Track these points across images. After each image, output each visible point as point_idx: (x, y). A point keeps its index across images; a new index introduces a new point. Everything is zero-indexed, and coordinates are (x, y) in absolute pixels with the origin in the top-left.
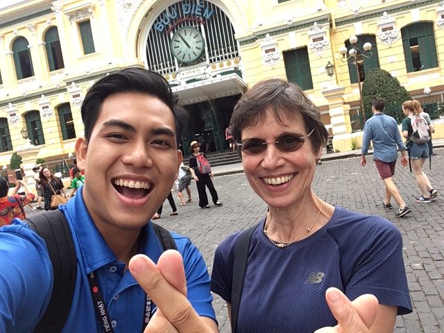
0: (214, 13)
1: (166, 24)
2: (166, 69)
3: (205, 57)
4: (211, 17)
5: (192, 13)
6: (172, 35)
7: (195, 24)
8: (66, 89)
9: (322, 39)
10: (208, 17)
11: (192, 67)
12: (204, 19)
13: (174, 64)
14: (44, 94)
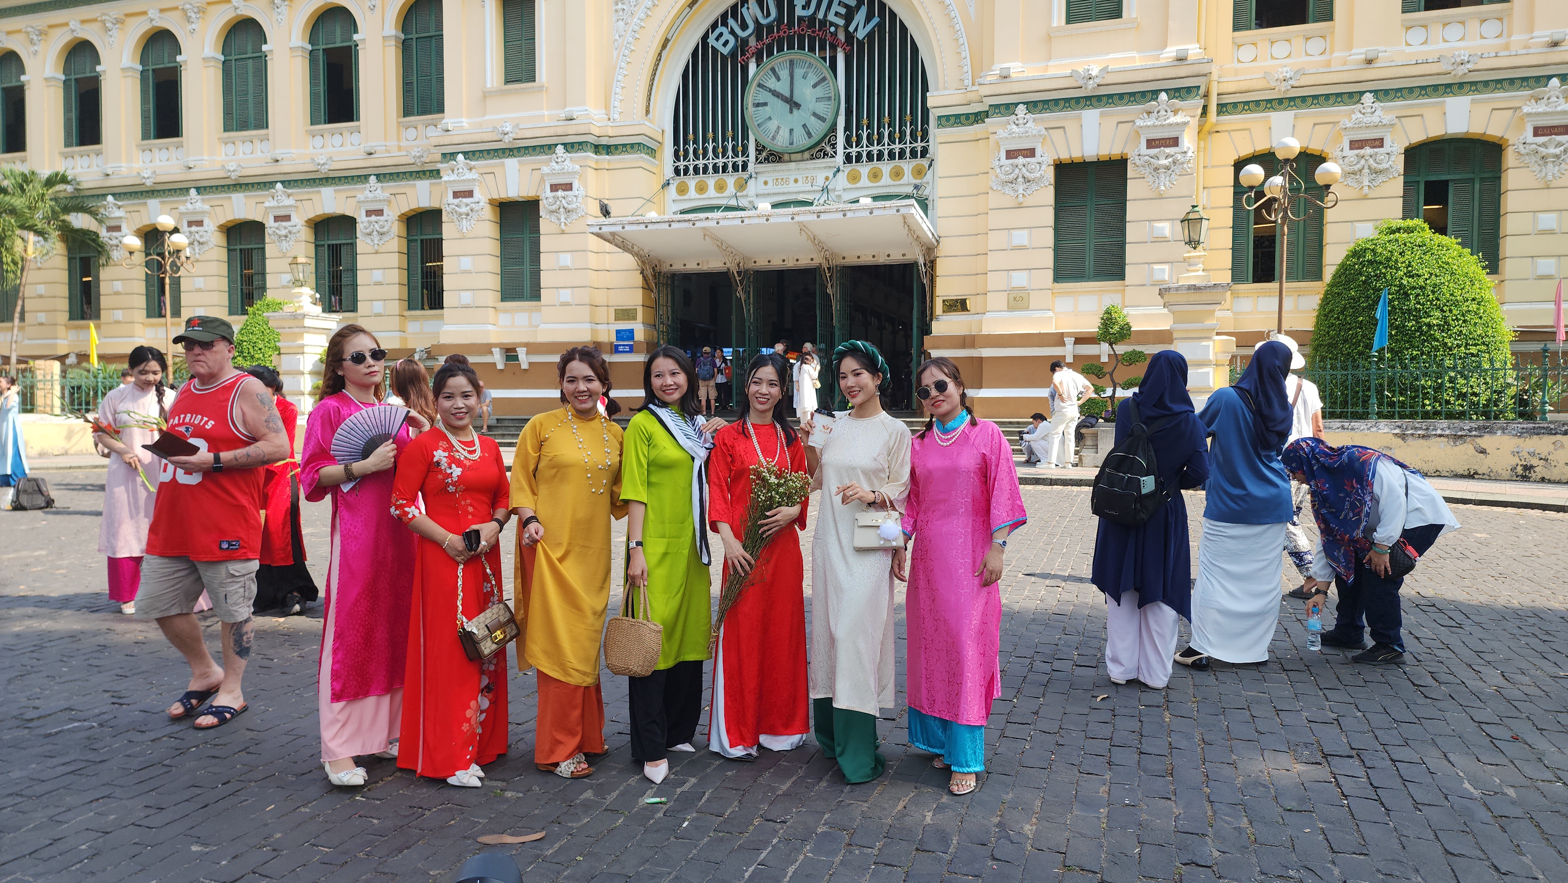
0: (881, 26)
1: (743, 34)
2: (720, 161)
3: (834, 146)
4: (870, 35)
5: (820, 16)
6: (752, 68)
7: (822, 48)
8: (438, 171)
9: (1174, 142)
10: (861, 34)
11: (793, 165)
12: (849, 37)
13: (745, 152)
14: (378, 176)
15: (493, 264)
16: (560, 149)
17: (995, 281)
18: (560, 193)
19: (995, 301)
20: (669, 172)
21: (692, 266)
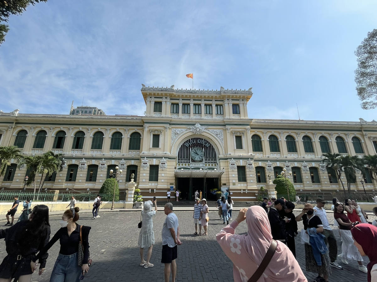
0: (209, 145)
1: (190, 144)
2: (185, 161)
3: (203, 160)
5: (201, 143)
6: (191, 149)
7: (201, 147)
8: (140, 159)
9: (251, 165)
10: (207, 146)
11: (197, 163)
13: (189, 160)
14: (124, 159)
15: (148, 175)
16: (163, 158)
17: (230, 181)
18: (163, 164)
19: (231, 184)
20: (177, 162)
21: (182, 177)
